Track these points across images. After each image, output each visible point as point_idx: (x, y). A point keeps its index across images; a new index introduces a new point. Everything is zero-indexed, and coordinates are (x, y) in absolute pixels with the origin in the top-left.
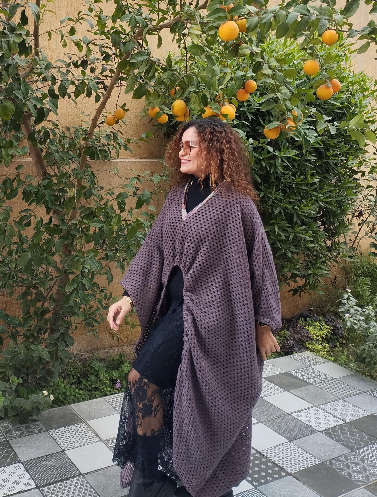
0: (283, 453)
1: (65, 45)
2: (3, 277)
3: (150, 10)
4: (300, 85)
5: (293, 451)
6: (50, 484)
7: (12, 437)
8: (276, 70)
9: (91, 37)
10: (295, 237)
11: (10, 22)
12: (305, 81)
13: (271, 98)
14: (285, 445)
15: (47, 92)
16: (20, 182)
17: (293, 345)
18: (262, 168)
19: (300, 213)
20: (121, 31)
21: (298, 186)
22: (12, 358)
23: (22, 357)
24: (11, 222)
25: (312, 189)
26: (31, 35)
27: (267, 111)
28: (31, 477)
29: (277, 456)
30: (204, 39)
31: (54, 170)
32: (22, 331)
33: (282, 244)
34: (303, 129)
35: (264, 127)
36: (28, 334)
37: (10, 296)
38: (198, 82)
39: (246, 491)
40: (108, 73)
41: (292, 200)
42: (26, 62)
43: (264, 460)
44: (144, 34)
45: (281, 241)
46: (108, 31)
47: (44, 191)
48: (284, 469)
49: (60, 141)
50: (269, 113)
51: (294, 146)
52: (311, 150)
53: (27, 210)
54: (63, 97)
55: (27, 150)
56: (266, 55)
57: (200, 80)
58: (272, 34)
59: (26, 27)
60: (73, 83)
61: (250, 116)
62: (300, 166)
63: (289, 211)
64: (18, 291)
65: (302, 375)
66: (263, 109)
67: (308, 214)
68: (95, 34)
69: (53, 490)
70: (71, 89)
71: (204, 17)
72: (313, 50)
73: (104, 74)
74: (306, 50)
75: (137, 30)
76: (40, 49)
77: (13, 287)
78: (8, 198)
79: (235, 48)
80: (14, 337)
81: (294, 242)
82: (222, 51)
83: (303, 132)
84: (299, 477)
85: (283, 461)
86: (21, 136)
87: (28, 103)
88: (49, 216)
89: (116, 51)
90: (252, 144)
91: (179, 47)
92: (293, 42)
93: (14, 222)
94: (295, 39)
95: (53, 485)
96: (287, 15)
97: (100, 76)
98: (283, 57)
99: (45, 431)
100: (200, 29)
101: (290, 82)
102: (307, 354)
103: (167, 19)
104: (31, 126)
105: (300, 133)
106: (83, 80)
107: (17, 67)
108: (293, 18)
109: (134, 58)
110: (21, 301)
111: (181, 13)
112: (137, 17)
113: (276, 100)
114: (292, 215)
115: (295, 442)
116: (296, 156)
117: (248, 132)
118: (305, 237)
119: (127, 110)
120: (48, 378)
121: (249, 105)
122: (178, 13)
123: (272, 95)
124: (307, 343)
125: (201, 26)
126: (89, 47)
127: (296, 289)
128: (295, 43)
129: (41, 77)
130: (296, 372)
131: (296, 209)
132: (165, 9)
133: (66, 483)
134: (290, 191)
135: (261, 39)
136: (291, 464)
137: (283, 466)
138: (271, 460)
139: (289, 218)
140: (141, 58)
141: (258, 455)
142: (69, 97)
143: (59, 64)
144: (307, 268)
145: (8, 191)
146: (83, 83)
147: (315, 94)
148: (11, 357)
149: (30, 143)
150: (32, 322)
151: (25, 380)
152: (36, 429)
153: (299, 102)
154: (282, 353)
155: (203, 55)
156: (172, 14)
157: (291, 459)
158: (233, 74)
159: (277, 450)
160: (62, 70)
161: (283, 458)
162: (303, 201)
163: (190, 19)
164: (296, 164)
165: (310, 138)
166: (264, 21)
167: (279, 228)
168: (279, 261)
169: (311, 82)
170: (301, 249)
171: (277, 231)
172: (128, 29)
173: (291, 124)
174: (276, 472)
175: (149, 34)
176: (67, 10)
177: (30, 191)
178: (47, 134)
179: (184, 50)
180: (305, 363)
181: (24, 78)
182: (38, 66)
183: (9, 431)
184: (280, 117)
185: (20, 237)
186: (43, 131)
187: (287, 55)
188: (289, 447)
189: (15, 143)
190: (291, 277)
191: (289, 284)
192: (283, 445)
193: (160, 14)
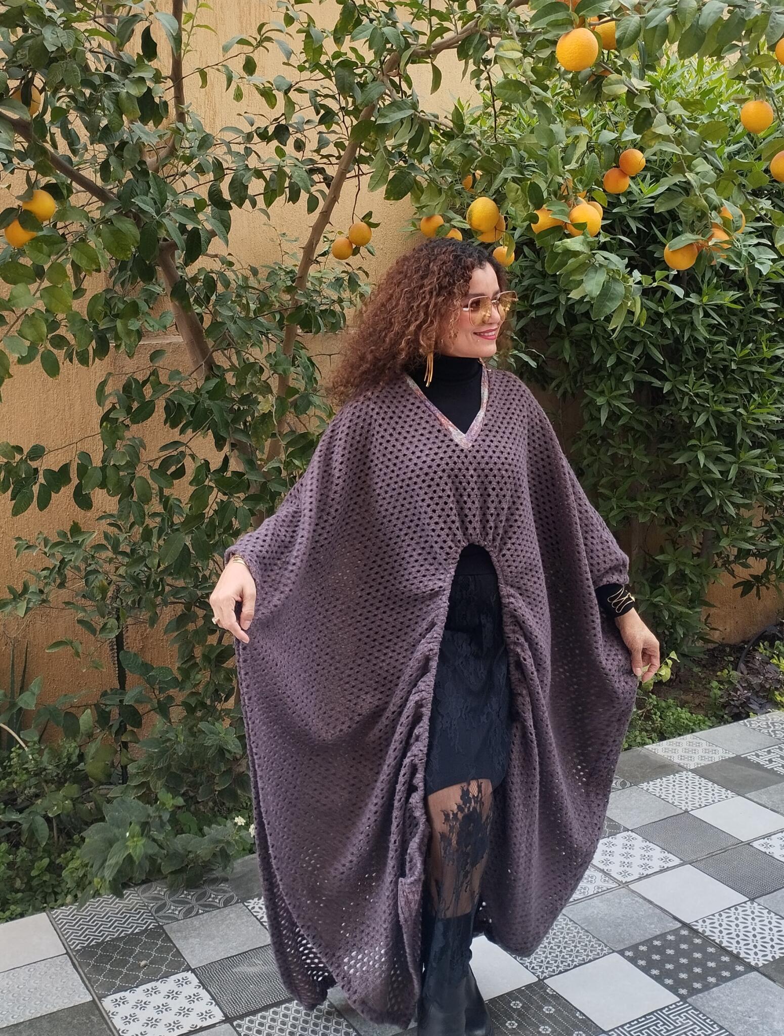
0: (737, 925)
1: (239, 96)
2: (134, 587)
3: (412, 14)
4: (735, 155)
5: (757, 919)
6: (254, 1013)
7: (169, 918)
8: (683, 125)
9: (292, 76)
10: (741, 472)
11: (121, 53)
12: (746, 145)
13: (675, 184)
14: (740, 909)
15: (205, 196)
16: (158, 387)
17: (748, 699)
18: (664, 331)
19: (750, 422)
20: (354, 59)
21: (743, 366)
22: (163, 752)
23: (181, 750)
24: (142, 471)
25: (772, 371)
26: (166, 78)
27: (668, 211)
28: (213, 998)
29: (725, 932)
30: (529, 68)
31: (229, 359)
32: (180, 696)
33: (713, 489)
34: (745, 246)
35: (665, 245)
36: (193, 702)
37: (152, 625)
38: (522, 159)
39: (664, 1008)
40: (331, 149)
41: (730, 396)
42: (160, 137)
43: (697, 941)
44: (402, 64)
45: (712, 483)
46: (328, 63)
47: (208, 402)
48: (742, 959)
49: (239, 296)
50: (673, 215)
51: (730, 283)
52: (766, 288)
53: (176, 444)
54: (240, 205)
55: (170, 319)
56: (662, 95)
57: (526, 155)
58: (672, 49)
59: (154, 64)
60: (259, 174)
61: (634, 225)
62: (745, 323)
63: (725, 419)
64: (168, 614)
65: (770, 761)
66: (660, 209)
67: (767, 424)
68: (301, 68)
69: (261, 1024)
70: (256, 187)
71: (526, 21)
72: (760, 79)
73: (324, 152)
74: (744, 79)
75: (388, 57)
76: (188, 107)
77: (155, 606)
78: (135, 421)
79: (594, 82)
80: (163, 709)
81: (739, 483)
82: (569, 92)
83: (744, 253)
84: (773, 975)
85: (738, 942)
86: (157, 289)
87: (165, 221)
88: (222, 455)
89: (347, 103)
90: (639, 283)
91: (478, 86)
92: (718, 65)
93: (149, 471)
94: (720, 58)
95: (260, 1014)
96: (700, 9)
97: (317, 158)
98: (698, 97)
99: (237, 902)
100: (520, 48)
101: (713, 149)
102: (777, 715)
103: (449, 30)
104: (177, 268)
105: (739, 255)
106: (280, 168)
107: (140, 147)
108: (712, 15)
109: (385, 116)
110: (176, 633)
111: (477, 15)
112: (386, 30)
113: (686, 188)
114: (732, 428)
115: (760, 900)
116: (734, 302)
117: (630, 259)
118: (763, 470)
119: (376, 225)
120: (239, 792)
121: (632, 202)
122: (471, 17)
123: (678, 179)
124: (776, 693)
125: (520, 41)
126: (289, 98)
127: (748, 581)
128: (722, 68)
129: (193, 165)
130: (758, 756)
131: (741, 414)
132: (444, 10)
133: (287, 1009)
134: (725, 378)
135: (649, 63)
136: (755, 946)
137: (739, 953)
138: (714, 941)
139: (727, 433)
140: (399, 115)
141: (684, 932)
142: (254, 204)
143: (229, 136)
144: (769, 535)
145: (135, 405)
146: (280, 173)
147: (767, 171)
148: (160, 752)
149: (177, 303)
150: (199, 676)
151: (192, 798)
152: (218, 900)
153: (735, 189)
154: (726, 716)
155: (528, 103)
156: (460, 19)
157: (755, 936)
158: (594, 138)
159: (725, 920)
160: (234, 148)
161: (738, 936)
162: (755, 396)
163: (498, 28)
164: (735, 320)
165: (761, 263)
166: (652, 25)
167: (707, 456)
168: (709, 524)
169: (759, 147)
170: (755, 497)
171: (702, 460)
172: (369, 56)
173: (719, 236)
174: (726, 966)
175: (413, 62)
176: (241, 23)
177: (179, 404)
178: (210, 284)
179: (488, 93)
180: (775, 734)
181: (157, 170)
182: (186, 144)
183: (164, 905)
184: (696, 222)
185: (165, 501)
186: (202, 277)
187: (706, 93)
188: (749, 912)
189: (144, 307)
190: (737, 557)
191: (732, 573)
192: (736, 909)
193: (435, 20)
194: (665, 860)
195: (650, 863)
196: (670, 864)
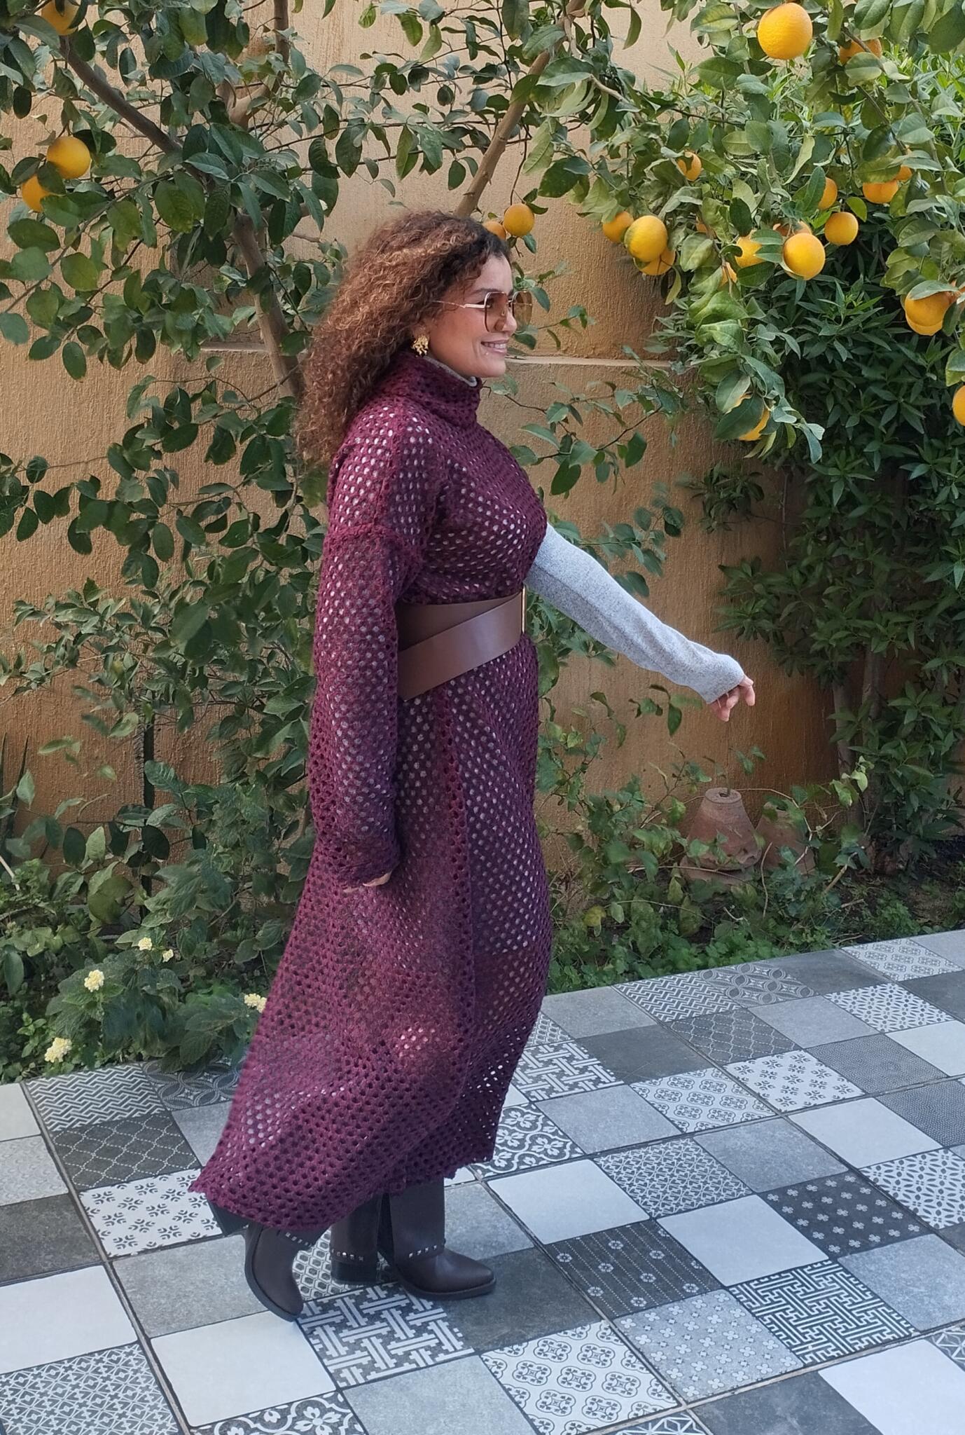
0: (921, 1177)
5: (949, 1172)
7: (180, 1103)
14: (929, 1157)
29: (904, 1183)
39: (806, 1266)
43: (866, 1191)
48: (919, 1218)
77: (191, 702)
84: (955, 1240)
93: (176, 518)
115: (958, 1150)
136: (939, 1204)
137: (916, 1210)
138: (887, 1192)
141: (850, 1179)
157: (941, 1191)
159: (907, 1169)
161: (919, 1189)
174: (896, 1224)
183: (176, 1087)
188: (939, 1163)
192: (924, 1157)
194: (842, 1089)
195: (822, 1092)
196: (848, 1096)
